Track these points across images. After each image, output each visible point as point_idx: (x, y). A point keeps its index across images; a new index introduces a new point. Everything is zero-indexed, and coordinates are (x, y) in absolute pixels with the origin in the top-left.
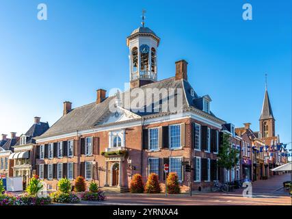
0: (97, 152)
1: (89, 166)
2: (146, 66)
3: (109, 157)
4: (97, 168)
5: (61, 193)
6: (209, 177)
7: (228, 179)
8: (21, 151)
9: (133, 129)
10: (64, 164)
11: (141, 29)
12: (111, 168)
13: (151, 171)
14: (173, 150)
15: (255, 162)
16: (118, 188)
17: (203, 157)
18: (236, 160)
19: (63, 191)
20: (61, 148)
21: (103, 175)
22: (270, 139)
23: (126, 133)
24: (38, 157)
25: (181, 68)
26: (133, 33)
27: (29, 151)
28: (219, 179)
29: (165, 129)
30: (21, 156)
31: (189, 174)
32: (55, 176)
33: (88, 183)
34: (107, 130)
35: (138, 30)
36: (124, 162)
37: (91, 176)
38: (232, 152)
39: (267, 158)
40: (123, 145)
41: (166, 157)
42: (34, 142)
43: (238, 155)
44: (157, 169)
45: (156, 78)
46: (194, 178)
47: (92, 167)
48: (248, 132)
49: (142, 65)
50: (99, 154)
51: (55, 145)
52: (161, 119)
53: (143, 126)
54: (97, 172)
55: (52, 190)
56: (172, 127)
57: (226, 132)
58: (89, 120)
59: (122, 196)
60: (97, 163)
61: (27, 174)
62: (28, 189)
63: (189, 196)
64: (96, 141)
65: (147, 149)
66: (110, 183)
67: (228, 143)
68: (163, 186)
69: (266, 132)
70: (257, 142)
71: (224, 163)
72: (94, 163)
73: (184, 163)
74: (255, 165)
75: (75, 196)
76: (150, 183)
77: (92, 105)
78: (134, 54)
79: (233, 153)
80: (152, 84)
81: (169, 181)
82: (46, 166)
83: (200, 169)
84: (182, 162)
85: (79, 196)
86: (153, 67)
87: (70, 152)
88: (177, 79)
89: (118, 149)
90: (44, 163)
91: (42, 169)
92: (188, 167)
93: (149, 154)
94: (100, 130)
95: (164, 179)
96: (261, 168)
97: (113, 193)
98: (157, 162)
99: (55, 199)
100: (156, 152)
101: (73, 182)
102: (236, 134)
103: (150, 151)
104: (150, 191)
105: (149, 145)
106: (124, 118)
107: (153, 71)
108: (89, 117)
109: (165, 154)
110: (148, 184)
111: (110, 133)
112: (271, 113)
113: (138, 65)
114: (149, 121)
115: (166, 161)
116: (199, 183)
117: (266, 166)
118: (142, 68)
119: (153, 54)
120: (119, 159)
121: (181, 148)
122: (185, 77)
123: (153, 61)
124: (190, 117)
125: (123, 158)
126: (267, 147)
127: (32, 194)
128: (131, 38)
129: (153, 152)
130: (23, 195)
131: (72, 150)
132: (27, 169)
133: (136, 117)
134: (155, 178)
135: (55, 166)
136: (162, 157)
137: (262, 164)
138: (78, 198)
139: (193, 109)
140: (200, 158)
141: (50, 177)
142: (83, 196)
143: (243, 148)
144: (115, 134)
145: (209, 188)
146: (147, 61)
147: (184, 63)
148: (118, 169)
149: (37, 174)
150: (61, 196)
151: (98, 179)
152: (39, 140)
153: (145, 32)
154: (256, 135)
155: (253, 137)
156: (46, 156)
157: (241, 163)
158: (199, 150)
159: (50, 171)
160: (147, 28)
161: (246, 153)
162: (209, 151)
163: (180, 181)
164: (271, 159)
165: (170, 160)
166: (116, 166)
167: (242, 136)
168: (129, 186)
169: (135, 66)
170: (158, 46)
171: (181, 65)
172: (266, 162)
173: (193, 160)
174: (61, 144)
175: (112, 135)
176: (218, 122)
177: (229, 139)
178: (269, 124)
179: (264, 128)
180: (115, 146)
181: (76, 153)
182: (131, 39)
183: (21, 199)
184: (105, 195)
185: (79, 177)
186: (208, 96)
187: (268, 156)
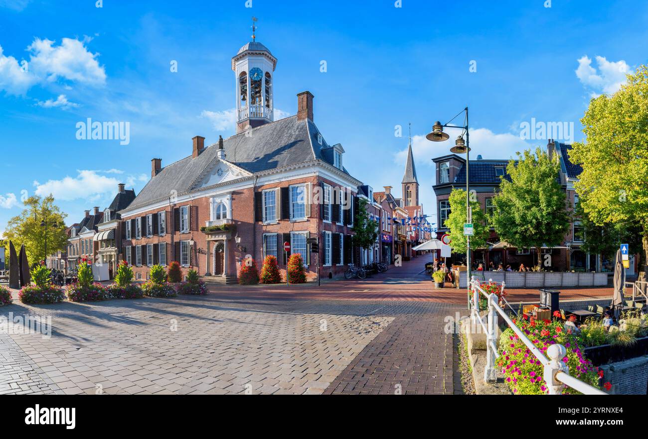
0: (195, 228)
1: (185, 247)
2: (258, 99)
3: (212, 235)
4: (196, 250)
5: (154, 284)
6: (342, 259)
7: (365, 262)
8: (105, 230)
9: (243, 193)
10: (154, 245)
11: (251, 45)
12: (213, 251)
13: (267, 253)
14: (295, 222)
15: (396, 239)
16: (223, 277)
17: (334, 232)
18: (375, 236)
19: (156, 282)
20: (151, 223)
21: (203, 259)
22: (413, 208)
23: (232, 199)
24: (124, 237)
25: (305, 103)
26: (241, 51)
27: (114, 229)
28: (355, 262)
29: (285, 192)
30: (105, 237)
31: (317, 256)
32: (144, 262)
33: (185, 271)
34: (207, 195)
35: (246, 47)
36: (231, 241)
37: (189, 260)
38: (369, 225)
39: (409, 233)
40: (229, 216)
41: (287, 232)
42: (119, 217)
43: (377, 229)
44: (275, 249)
45: (272, 116)
46: (323, 261)
47: (189, 249)
48: (389, 198)
49: (253, 98)
50: (197, 230)
51: (144, 219)
52: (278, 176)
53: (255, 188)
54: (196, 256)
55: (142, 280)
56: (293, 188)
57: (362, 196)
58: (184, 182)
59: (229, 289)
60: (195, 243)
61: (113, 259)
62: (117, 280)
63: (317, 285)
64: (194, 213)
65: (262, 221)
66: (213, 270)
67: (364, 213)
68: (283, 273)
69: (409, 199)
70: (399, 212)
71: (360, 239)
72: (192, 243)
73: (310, 240)
74: (396, 242)
75: (171, 288)
76: (267, 270)
77: (187, 160)
78: (243, 81)
79: (371, 226)
80: (267, 125)
81: (291, 266)
82: (134, 248)
83: (330, 249)
84: (308, 239)
85: (175, 289)
86: (267, 100)
87: (162, 228)
88: (299, 118)
89: (223, 222)
90: (132, 244)
91: (129, 253)
92: (315, 245)
93: (264, 228)
94: (198, 196)
95: (285, 264)
96: (403, 247)
97: (218, 284)
98: (275, 239)
99: (147, 291)
100: (273, 225)
101: (166, 269)
102: (375, 201)
103: (265, 223)
104: (267, 281)
105: (264, 216)
106: (229, 177)
107: (268, 106)
108: (183, 178)
109: (284, 228)
110: (263, 271)
111: (211, 199)
112: (414, 175)
113: (248, 97)
114: (262, 180)
115: (287, 237)
116: (329, 267)
117: (409, 244)
118: (253, 102)
119: (267, 82)
120: (224, 238)
121: (306, 219)
122: (310, 116)
123: (267, 92)
124: (317, 174)
125: (230, 235)
126: (409, 219)
127: (121, 285)
128: (238, 58)
129: (269, 225)
130: (112, 286)
131: (164, 226)
132: (112, 253)
133: (246, 174)
134: (272, 262)
135: (144, 247)
136: (281, 232)
137: (404, 241)
138: (174, 291)
139: (322, 163)
140: (330, 233)
141: (139, 263)
142: (180, 288)
143: (383, 220)
144: (218, 200)
145: (342, 275)
146: (259, 92)
147: (309, 96)
148: (223, 251)
149: (124, 259)
150: (153, 288)
151: (197, 265)
152: (125, 215)
153: (256, 50)
154: (398, 202)
155: (394, 206)
156: (133, 236)
157: (380, 239)
158: (329, 222)
159: (139, 255)
160: (259, 44)
161: (387, 227)
162: (341, 224)
163: (306, 266)
164: (413, 235)
165: (292, 236)
166: (220, 246)
167: (381, 203)
168: (238, 274)
169: (244, 99)
170: (274, 69)
171: (305, 99)
172: (409, 238)
173: (322, 236)
174: (151, 217)
175: (214, 202)
176: (353, 183)
177: (366, 207)
178: (412, 189)
179: (407, 194)
180: (218, 218)
181: (169, 229)
182: (237, 60)
183: (110, 291)
184: (207, 287)
185: (173, 262)
186: (340, 145)
187: (411, 231)
